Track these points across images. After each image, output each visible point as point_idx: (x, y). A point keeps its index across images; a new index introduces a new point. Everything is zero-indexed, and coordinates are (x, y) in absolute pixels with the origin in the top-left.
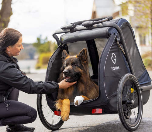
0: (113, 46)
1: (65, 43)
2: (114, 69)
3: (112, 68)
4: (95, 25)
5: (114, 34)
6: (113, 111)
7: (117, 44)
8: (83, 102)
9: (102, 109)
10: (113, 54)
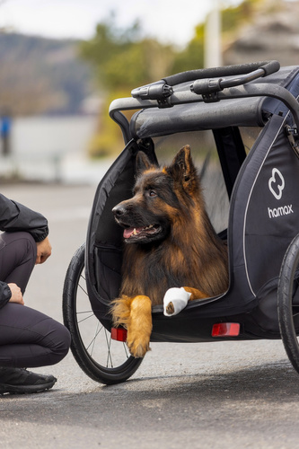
0: (274, 148)
1: (143, 135)
2: (274, 213)
3: (270, 211)
4: (226, 91)
5: (281, 114)
6: (270, 330)
7: (287, 143)
8: (187, 306)
9: (238, 325)
10: (275, 170)
